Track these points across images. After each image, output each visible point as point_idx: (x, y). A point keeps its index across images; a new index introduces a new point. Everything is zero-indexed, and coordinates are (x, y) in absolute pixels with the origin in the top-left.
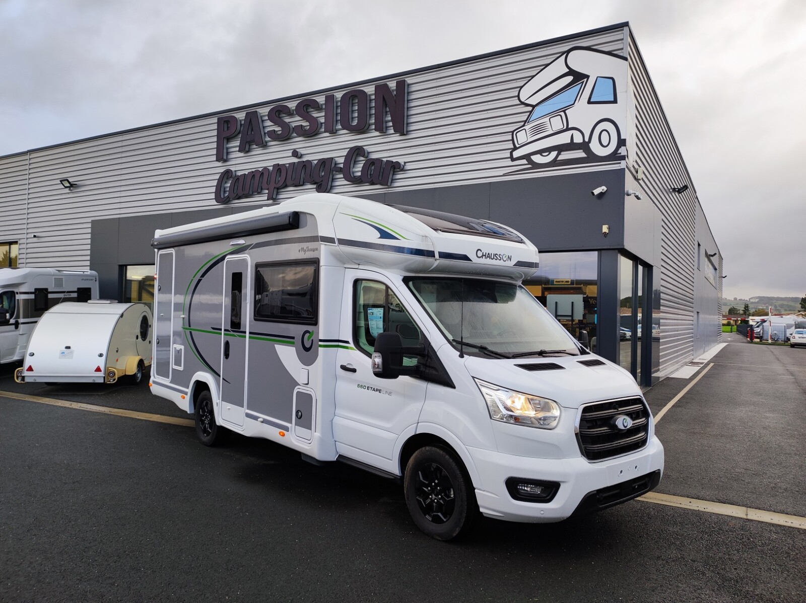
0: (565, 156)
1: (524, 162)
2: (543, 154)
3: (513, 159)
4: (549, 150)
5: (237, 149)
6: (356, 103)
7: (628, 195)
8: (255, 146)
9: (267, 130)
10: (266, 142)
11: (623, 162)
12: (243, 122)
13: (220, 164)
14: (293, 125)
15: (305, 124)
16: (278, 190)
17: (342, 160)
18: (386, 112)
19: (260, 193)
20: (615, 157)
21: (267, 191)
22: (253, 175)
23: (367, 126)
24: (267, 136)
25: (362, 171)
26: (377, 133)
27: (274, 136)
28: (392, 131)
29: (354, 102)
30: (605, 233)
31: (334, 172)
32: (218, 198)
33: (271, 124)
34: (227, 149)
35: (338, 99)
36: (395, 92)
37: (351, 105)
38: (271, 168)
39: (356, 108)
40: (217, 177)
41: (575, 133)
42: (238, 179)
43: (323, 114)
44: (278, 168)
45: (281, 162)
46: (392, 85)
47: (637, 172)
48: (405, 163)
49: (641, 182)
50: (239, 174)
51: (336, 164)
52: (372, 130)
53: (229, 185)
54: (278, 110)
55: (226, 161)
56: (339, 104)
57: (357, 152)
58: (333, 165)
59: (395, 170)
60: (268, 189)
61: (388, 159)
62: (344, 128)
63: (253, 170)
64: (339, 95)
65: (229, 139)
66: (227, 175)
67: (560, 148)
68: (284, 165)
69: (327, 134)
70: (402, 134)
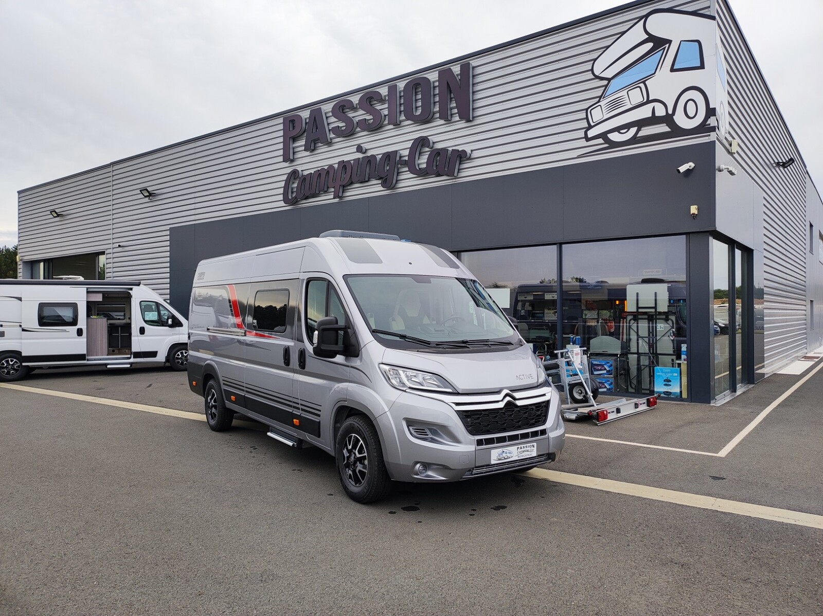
0: (646, 131)
1: (600, 141)
2: (622, 131)
3: (588, 139)
4: (628, 126)
5: (303, 148)
6: (419, 92)
7: (720, 171)
8: (320, 145)
9: (331, 126)
10: (331, 139)
11: (712, 134)
12: (308, 121)
13: (287, 164)
14: (357, 119)
15: (368, 117)
16: (344, 187)
17: (406, 152)
18: (451, 98)
19: (326, 192)
20: (704, 128)
21: (333, 190)
22: (319, 173)
23: (432, 114)
24: (331, 133)
25: (427, 163)
26: (442, 122)
27: (338, 132)
28: (457, 118)
29: (417, 90)
30: (694, 214)
31: (399, 166)
32: (286, 200)
33: (334, 120)
34: (294, 148)
35: (401, 89)
36: (459, 77)
37: (414, 95)
38: (336, 166)
39: (419, 96)
40: (285, 177)
41: (657, 105)
42: (304, 178)
43: (386, 106)
44: (344, 165)
45: (346, 158)
46: (456, 69)
47: (731, 145)
48: (472, 151)
49: (736, 155)
50: (305, 173)
51: (401, 157)
52: (437, 118)
53: (295, 185)
54: (342, 105)
55: (292, 161)
56: (402, 94)
57: (422, 142)
58: (398, 158)
59: (462, 159)
60: (334, 187)
61: (454, 148)
62: (407, 119)
63: (319, 169)
64: (401, 85)
65: (295, 139)
66: (294, 174)
67: (640, 124)
68: (349, 161)
69: (391, 127)
70: (468, 121)
